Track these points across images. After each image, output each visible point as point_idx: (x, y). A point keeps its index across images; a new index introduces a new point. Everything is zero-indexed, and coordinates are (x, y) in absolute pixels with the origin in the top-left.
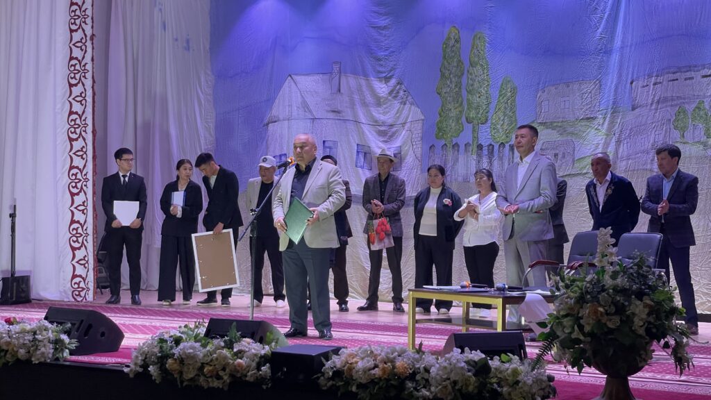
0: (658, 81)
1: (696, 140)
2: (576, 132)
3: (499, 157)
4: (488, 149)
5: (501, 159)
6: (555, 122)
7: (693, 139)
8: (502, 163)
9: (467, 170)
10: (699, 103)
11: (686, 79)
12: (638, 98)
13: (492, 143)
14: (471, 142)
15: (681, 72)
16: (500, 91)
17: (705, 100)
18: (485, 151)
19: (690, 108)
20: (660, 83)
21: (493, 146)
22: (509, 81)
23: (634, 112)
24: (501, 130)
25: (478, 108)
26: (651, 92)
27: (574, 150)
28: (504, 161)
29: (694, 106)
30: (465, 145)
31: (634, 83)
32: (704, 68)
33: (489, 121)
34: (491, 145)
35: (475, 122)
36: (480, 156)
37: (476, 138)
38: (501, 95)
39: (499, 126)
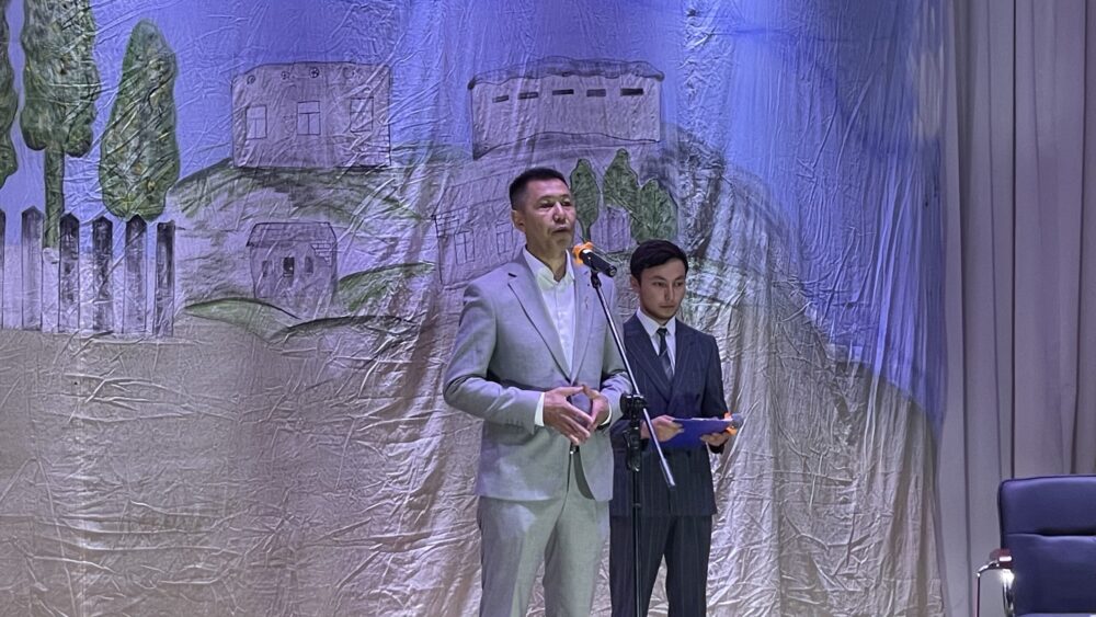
0: (531, 89)
1: (616, 247)
2: (338, 203)
3: (129, 257)
4: (96, 234)
5: (134, 263)
6: (284, 170)
7: (609, 244)
8: (139, 276)
9: (32, 294)
10: (618, 157)
11: (590, 93)
12: (486, 127)
13: (108, 216)
14: (42, 209)
15: (580, 74)
16: (127, 64)
17: (629, 150)
18: (86, 239)
19: (601, 165)
20: (536, 95)
21: (110, 224)
22: (151, 37)
23: (478, 163)
24: (131, 179)
25: (58, 104)
26: (514, 115)
27: (334, 254)
28: (143, 272)
29: (608, 161)
30: (25, 215)
31: (476, 88)
32: (626, 72)
33: (96, 150)
34: (102, 220)
35: (54, 147)
36: (69, 251)
37: (55, 196)
38: (127, 75)
39: (125, 167)
